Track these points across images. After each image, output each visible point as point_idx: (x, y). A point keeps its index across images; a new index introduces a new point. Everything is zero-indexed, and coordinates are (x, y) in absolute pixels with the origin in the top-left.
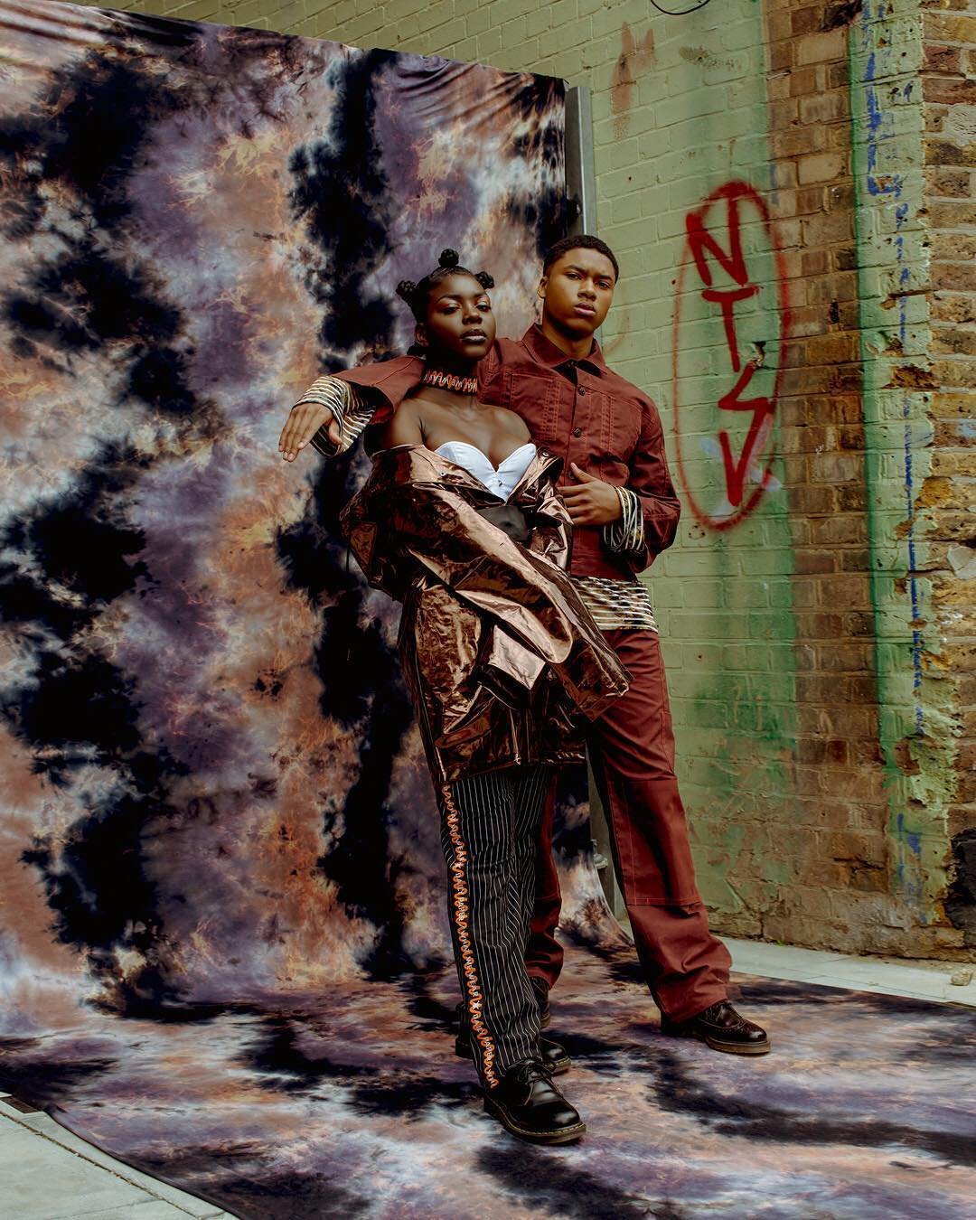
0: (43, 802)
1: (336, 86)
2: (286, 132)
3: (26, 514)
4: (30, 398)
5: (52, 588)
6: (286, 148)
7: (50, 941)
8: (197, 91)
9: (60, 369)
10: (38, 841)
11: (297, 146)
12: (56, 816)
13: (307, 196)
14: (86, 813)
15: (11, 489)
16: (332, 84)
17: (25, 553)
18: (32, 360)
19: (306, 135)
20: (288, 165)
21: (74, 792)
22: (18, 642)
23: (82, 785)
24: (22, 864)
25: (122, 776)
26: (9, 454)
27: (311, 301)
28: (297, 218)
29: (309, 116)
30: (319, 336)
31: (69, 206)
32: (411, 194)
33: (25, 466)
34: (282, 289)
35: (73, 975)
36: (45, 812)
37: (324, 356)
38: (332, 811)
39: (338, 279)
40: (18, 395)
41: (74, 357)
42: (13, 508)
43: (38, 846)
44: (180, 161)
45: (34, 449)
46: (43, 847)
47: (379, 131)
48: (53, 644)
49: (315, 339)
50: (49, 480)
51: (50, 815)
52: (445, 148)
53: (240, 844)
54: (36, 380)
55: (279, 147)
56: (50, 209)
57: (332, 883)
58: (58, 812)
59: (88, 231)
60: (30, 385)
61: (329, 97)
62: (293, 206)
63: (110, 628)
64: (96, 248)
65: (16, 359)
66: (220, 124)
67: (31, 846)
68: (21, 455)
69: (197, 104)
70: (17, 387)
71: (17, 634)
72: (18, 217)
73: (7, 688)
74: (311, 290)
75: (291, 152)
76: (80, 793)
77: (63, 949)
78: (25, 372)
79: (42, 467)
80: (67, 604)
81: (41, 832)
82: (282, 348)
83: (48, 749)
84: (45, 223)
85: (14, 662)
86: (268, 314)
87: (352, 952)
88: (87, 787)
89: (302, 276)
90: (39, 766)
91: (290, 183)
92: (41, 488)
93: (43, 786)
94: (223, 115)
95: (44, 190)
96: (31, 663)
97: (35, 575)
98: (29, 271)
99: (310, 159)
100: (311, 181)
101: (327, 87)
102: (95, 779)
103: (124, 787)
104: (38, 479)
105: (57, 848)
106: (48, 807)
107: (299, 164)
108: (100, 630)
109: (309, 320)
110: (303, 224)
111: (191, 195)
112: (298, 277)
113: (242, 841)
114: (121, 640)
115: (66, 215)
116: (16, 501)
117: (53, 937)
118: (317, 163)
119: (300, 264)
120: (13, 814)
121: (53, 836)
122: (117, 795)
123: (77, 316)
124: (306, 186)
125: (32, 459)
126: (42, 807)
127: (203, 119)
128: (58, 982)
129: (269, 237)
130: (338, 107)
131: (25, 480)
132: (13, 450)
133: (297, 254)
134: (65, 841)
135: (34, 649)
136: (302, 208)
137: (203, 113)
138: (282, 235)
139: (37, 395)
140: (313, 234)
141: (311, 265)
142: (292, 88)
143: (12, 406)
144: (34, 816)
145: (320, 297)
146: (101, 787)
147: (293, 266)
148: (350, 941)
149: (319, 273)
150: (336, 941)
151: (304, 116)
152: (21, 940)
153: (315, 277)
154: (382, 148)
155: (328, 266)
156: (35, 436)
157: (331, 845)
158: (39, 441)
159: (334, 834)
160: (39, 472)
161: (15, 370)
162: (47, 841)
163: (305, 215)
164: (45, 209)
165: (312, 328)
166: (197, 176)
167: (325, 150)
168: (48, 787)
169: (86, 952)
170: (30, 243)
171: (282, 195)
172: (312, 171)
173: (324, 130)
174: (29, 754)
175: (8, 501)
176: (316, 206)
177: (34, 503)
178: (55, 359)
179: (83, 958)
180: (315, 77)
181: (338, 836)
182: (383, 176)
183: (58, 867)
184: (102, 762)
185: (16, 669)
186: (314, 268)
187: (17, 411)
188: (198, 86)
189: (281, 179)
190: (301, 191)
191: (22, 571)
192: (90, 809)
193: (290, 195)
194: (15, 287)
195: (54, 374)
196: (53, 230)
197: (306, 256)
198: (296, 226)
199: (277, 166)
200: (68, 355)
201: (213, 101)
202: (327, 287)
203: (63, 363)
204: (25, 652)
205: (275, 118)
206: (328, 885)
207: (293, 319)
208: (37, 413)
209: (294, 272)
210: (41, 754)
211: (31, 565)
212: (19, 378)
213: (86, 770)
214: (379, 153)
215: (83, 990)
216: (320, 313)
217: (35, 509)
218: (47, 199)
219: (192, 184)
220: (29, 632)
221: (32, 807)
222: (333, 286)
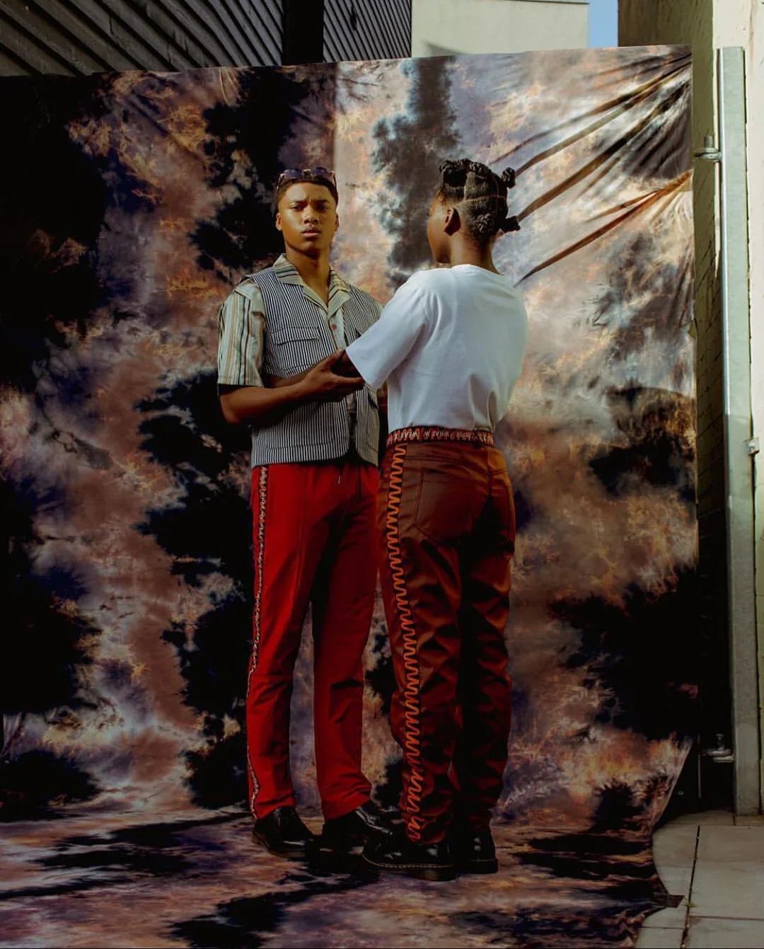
0: (179, 596)
1: (410, 75)
2: (369, 110)
3: (188, 382)
4: (205, 299)
5: (204, 437)
6: (370, 120)
7: (179, 702)
8: (313, 82)
9: (225, 279)
10: (175, 625)
11: (380, 118)
12: (189, 608)
13: (386, 155)
14: (212, 608)
15: (181, 362)
16: (406, 73)
17: (185, 410)
18: (210, 271)
19: (386, 110)
20: (371, 133)
21: (204, 591)
22: (175, 475)
23: (210, 586)
24: (162, 641)
25: (235, 584)
26: (184, 338)
27: (384, 232)
28: (377, 171)
29: (388, 97)
30: (389, 259)
31: (246, 166)
32: (482, 145)
33: (195, 347)
34: (360, 224)
35: (188, 730)
36: (181, 604)
37: (392, 273)
38: (383, 634)
39: (408, 216)
40: (197, 296)
41: (234, 271)
42: (180, 376)
43: (175, 628)
44: (307, 133)
45: (203, 336)
46: (179, 630)
47: (453, 101)
48: (202, 479)
49: (385, 261)
50: (211, 358)
51: (184, 606)
52: (520, 106)
53: (305, 648)
54: (210, 287)
55: (364, 120)
56: (236, 168)
57: (378, 695)
58: (191, 605)
59: (254, 184)
60: (206, 289)
61: (405, 84)
62: (375, 163)
63: (239, 471)
64: (257, 195)
65: (199, 270)
66: (327, 106)
67: (170, 628)
68: (194, 339)
69: (313, 92)
70: (197, 290)
71: (175, 469)
72: (218, 173)
73: (161, 509)
74: (385, 224)
75: (374, 124)
76: (209, 592)
77: (187, 710)
78: (204, 280)
79: (207, 348)
80: (214, 449)
81: (177, 618)
82: (357, 268)
83: (185, 557)
84: (231, 178)
85: (169, 490)
86: (348, 242)
87: (386, 756)
88: (214, 588)
89: (378, 214)
90: (177, 569)
91: (374, 145)
92: (203, 363)
93: (179, 584)
94: (329, 99)
95: (235, 156)
96: (182, 491)
97: (192, 426)
98: (218, 210)
99: (390, 127)
100: (391, 144)
101: (402, 76)
102: (220, 583)
103: (237, 592)
104: (203, 357)
105: (190, 630)
106: (183, 600)
107: (381, 131)
108: (233, 472)
109: (380, 247)
110: (383, 176)
111: (312, 157)
112: (375, 215)
113: (307, 646)
114: (246, 481)
115: (243, 173)
116: (183, 372)
117: (182, 699)
118: (396, 130)
119: (377, 206)
120: (156, 603)
121: (186, 623)
122: (232, 597)
123: (239, 242)
124: (387, 147)
125: (201, 342)
126: (179, 599)
127: (317, 103)
128: (175, 734)
129: (354, 186)
130: (415, 89)
131: (193, 357)
132: (188, 335)
133: (375, 198)
134: (195, 627)
135: (186, 481)
136: (383, 163)
137: (317, 98)
138: (364, 185)
139: (210, 297)
140: (391, 183)
141: (386, 206)
142: (371, 78)
143: (192, 304)
144: (172, 606)
145: (392, 229)
146: (222, 589)
147: (371, 207)
148: (388, 747)
149: (393, 211)
150: (376, 744)
151: (384, 97)
152: (157, 698)
153: (389, 214)
154: (456, 114)
155: (401, 206)
156: (205, 326)
157: (380, 662)
158: (208, 330)
159: (383, 654)
160: (204, 353)
161: (198, 278)
162: (182, 625)
163: (385, 169)
164: (233, 168)
165: (383, 253)
166: (316, 143)
167: (404, 120)
168: (184, 586)
169: (204, 715)
170: (221, 191)
171: (367, 155)
172: (392, 136)
173: (402, 106)
174: (168, 560)
175: (177, 371)
176: (395, 161)
177: (196, 374)
178: (223, 272)
179: (201, 719)
180: (391, 69)
181: (387, 656)
182: (456, 134)
183: (190, 647)
184: (223, 570)
185: (170, 495)
186: (388, 208)
187: (195, 308)
188: (312, 79)
189: (366, 143)
190: (382, 151)
191: (183, 422)
192: (215, 605)
193: (374, 154)
194: (208, 220)
195: (221, 282)
196: (235, 183)
197: (382, 199)
198: (376, 177)
199: (362, 134)
200: (230, 269)
201: (322, 89)
202: (399, 222)
203: (227, 275)
204: (179, 483)
205: (359, 99)
206: (375, 695)
207: (367, 246)
208: (209, 309)
209: (372, 211)
210: (179, 560)
211: (189, 419)
212: (200, 284)
213: (214, 575)
214: (453, 118)
215: (190, 743)
216: (391, 241)
217: (195, 379)
218: (236, 161)
219: (313, 149)
220: (185, 468)
221: (171, 599)
222: (404, 221)
